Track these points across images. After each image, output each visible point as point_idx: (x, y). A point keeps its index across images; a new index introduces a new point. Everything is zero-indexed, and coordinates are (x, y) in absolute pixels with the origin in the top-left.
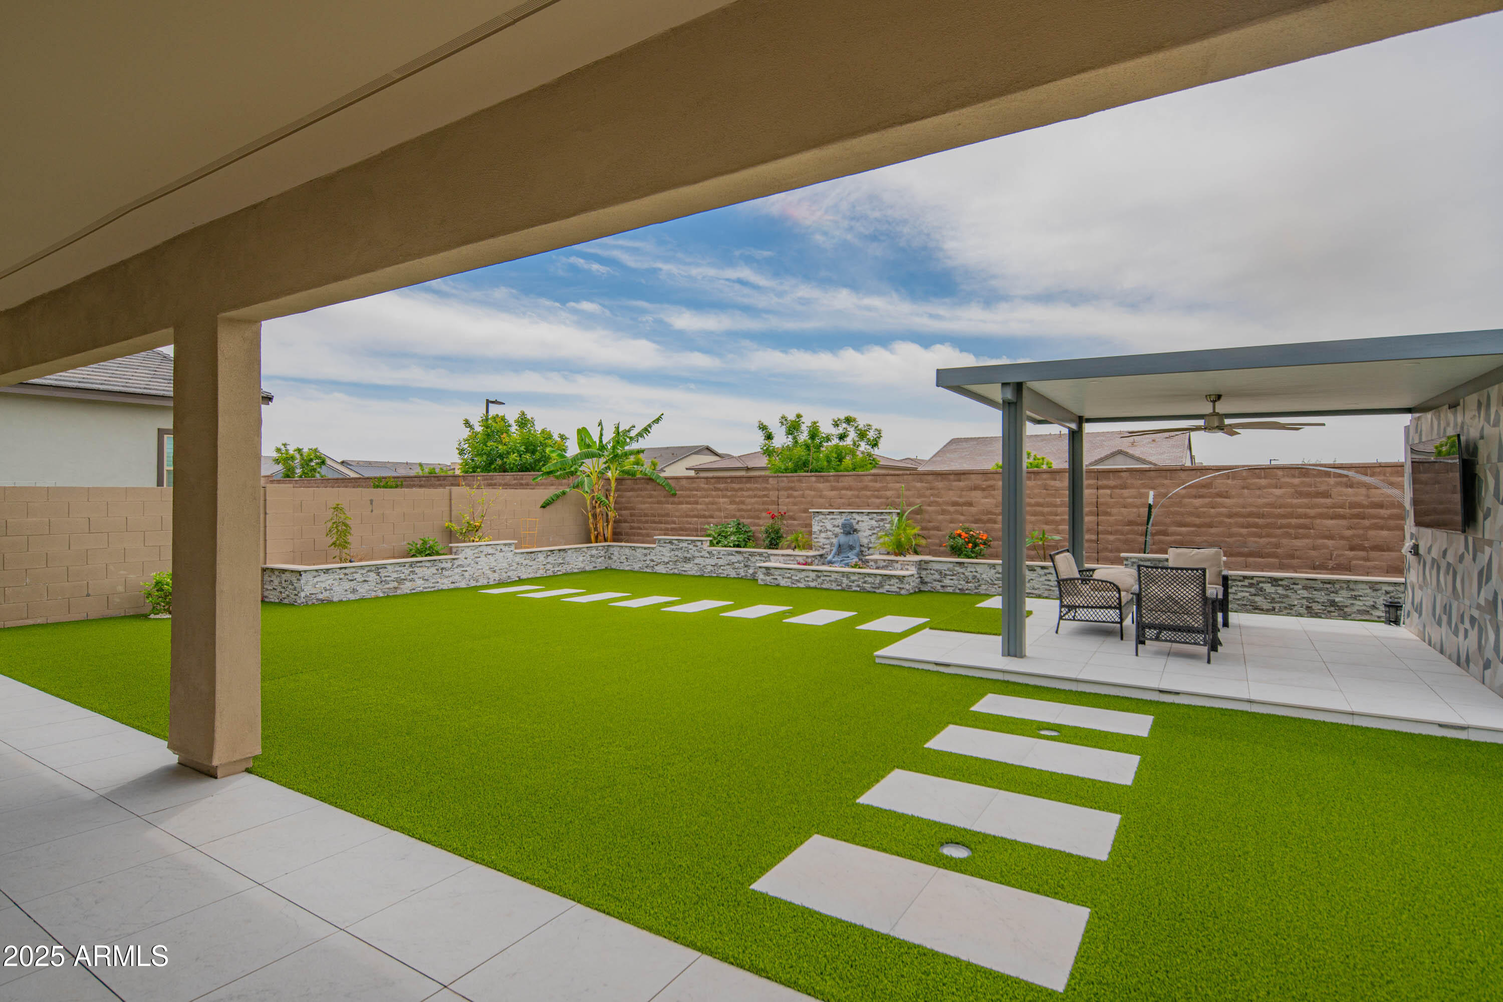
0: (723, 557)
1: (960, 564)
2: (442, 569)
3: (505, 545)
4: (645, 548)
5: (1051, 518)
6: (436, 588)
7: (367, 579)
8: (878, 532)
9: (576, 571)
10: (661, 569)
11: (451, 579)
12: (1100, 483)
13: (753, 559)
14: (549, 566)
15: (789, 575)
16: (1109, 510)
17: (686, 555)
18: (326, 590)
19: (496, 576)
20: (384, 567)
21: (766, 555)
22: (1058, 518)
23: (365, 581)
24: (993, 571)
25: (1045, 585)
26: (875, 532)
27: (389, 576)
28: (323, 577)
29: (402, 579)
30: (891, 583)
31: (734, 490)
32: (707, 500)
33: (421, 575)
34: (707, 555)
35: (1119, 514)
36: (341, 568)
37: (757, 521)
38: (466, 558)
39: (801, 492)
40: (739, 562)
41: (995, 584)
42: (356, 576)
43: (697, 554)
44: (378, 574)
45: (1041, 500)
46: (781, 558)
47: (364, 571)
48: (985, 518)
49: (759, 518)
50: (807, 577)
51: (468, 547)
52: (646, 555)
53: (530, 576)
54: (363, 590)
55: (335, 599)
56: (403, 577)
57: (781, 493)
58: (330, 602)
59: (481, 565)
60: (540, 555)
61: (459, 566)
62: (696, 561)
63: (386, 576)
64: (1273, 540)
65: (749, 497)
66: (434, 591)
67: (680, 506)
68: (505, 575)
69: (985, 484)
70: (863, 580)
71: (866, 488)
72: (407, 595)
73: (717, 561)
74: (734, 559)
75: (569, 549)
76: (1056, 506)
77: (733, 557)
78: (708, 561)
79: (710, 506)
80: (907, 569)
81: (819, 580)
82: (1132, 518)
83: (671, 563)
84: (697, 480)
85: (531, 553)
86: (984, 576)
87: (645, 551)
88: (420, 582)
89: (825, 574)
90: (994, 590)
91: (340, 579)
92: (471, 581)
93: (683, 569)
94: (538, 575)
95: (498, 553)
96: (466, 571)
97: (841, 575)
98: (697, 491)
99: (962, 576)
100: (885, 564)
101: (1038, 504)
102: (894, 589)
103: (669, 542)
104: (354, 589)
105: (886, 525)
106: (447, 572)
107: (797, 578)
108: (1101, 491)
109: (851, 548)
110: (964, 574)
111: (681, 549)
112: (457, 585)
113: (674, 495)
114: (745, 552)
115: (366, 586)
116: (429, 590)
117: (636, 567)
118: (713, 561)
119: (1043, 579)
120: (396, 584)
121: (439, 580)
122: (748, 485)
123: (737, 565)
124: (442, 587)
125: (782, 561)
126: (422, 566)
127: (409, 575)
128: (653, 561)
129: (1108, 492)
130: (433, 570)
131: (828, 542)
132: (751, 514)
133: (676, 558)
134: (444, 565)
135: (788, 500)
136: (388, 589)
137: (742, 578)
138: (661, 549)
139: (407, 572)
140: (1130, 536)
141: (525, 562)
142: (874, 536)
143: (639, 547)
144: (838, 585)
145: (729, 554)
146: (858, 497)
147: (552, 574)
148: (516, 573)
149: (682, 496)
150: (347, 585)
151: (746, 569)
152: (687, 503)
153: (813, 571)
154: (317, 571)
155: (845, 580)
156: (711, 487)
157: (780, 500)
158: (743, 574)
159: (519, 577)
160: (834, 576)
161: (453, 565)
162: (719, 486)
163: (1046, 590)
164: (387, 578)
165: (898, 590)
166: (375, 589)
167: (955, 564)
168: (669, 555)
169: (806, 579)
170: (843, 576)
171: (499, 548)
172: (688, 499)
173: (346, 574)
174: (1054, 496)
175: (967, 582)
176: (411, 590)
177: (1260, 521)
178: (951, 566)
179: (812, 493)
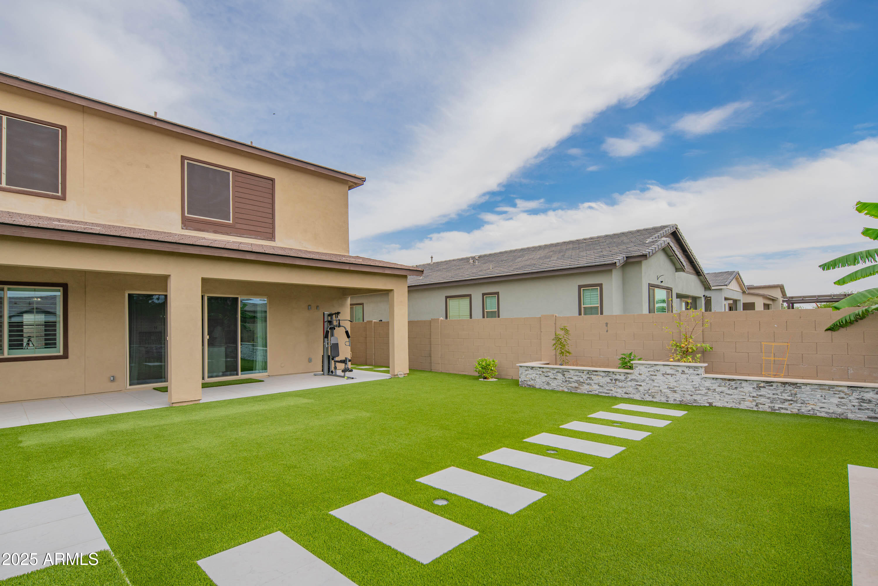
2: (616, 380)
3: (689, 367)
6: (610, 395)
7: (556, 377)
9: (823, 415)
11: (624, 390)
14: (762, 400)
18: (532, 380)
19: (678, 397)
20: (568, 371)
23: (555, 378)
27: (571, 378)
28: (530, 371)
29: (581, 382)
33: (596, 382)
38: (640, 374)
42: (549, 374)
44: (564, 375)
47: (555, 372)
51: (643, 364)
53: (729, 406)
54: (554, 384)
55: (537, 387)
56: (582, 381)
58: (534, 387)
59: (658, 383)
60: (744, 384)
61: (631, 380)
63: (569, 378)
66: (609, 397)
68: (689, 398)
72: (584, 394)
75: (806, 384)
85: (729, 380)
88: (596, 387)
91: (540, 375)
92: (647, 395)
94: (742, 407)
95: (679, 375)
96: (641, 386)
104: (548, 383)
106: (620, 383)
112: (631, 396)
115: (555, 381)
116: (604, 395)
120: (576, 385)
121: (613, 389)
124: (615, 394)
126: (597, 375)
127: (587, 380)
130: (608, 379)
134: (618, 377)
136: (571, 387)
139: (585, 377)
141: (719, 389)
147: (769, 410)
148: (707, 398)
150: (544, 379)
154: (527, 367)
159: (711, 404)
161: (626, 378)
164: (570, 380)
166: (562, 385)
171: (680, 369)
173: (543, 372)
176: (588, 392)
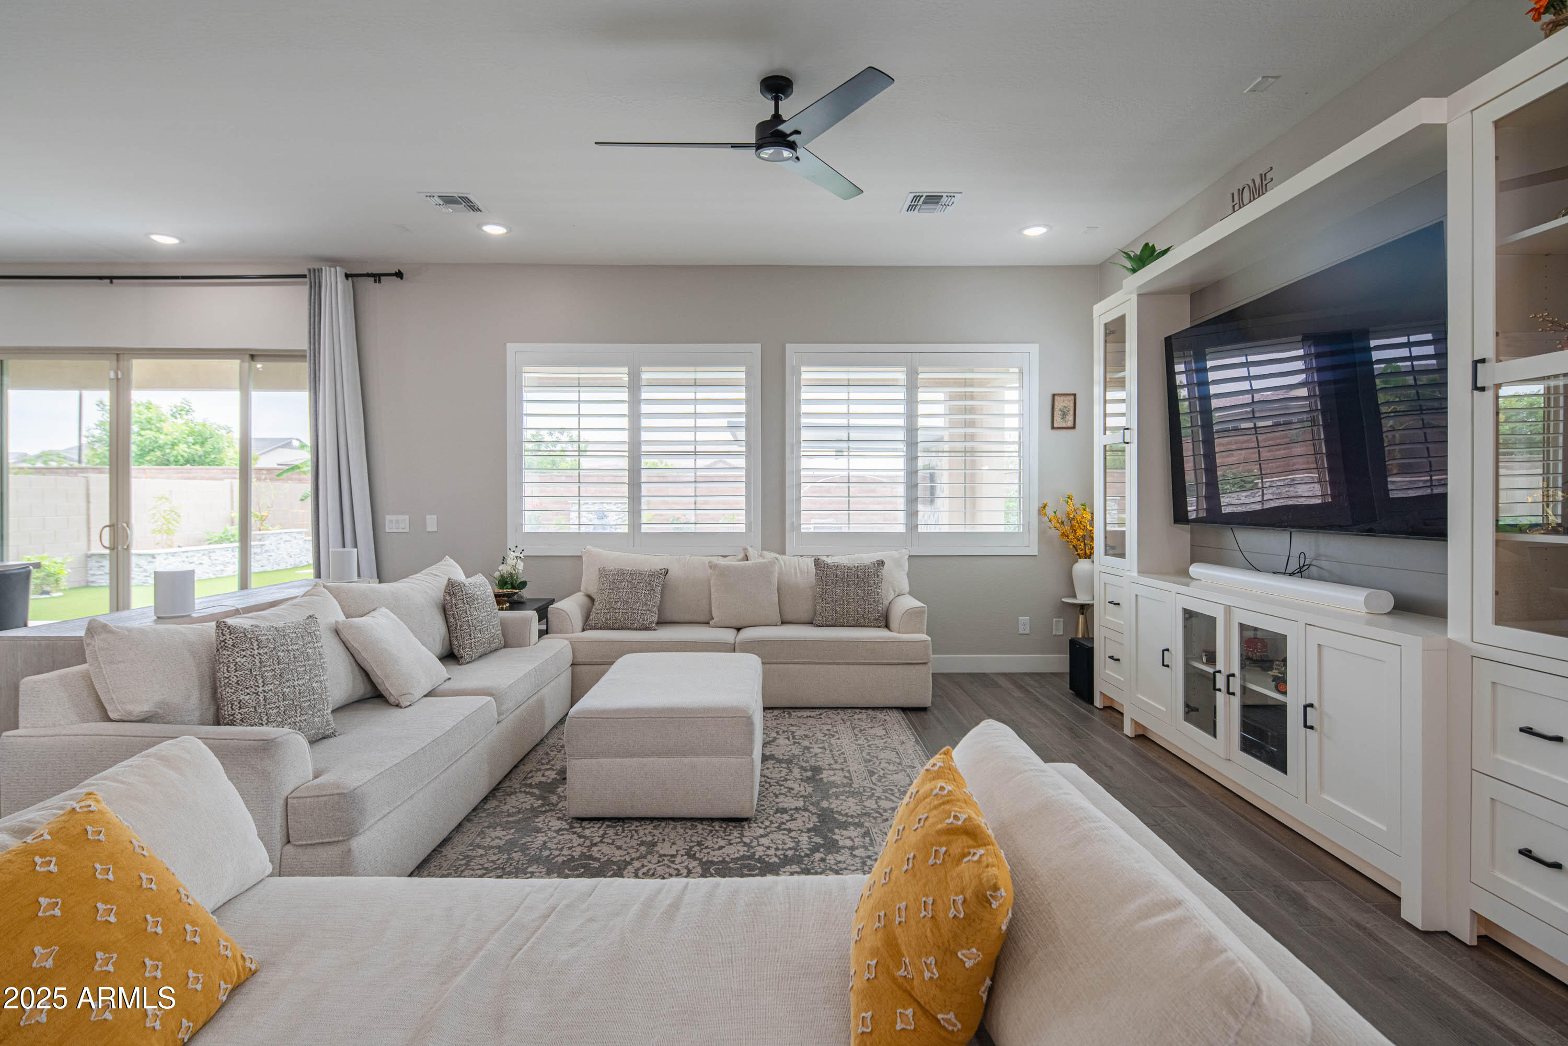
3: (298, 533)
23: (201, 564)
36: (184, 552)
59: (281, 551)
68: (298, 560)
95: (293, 540)
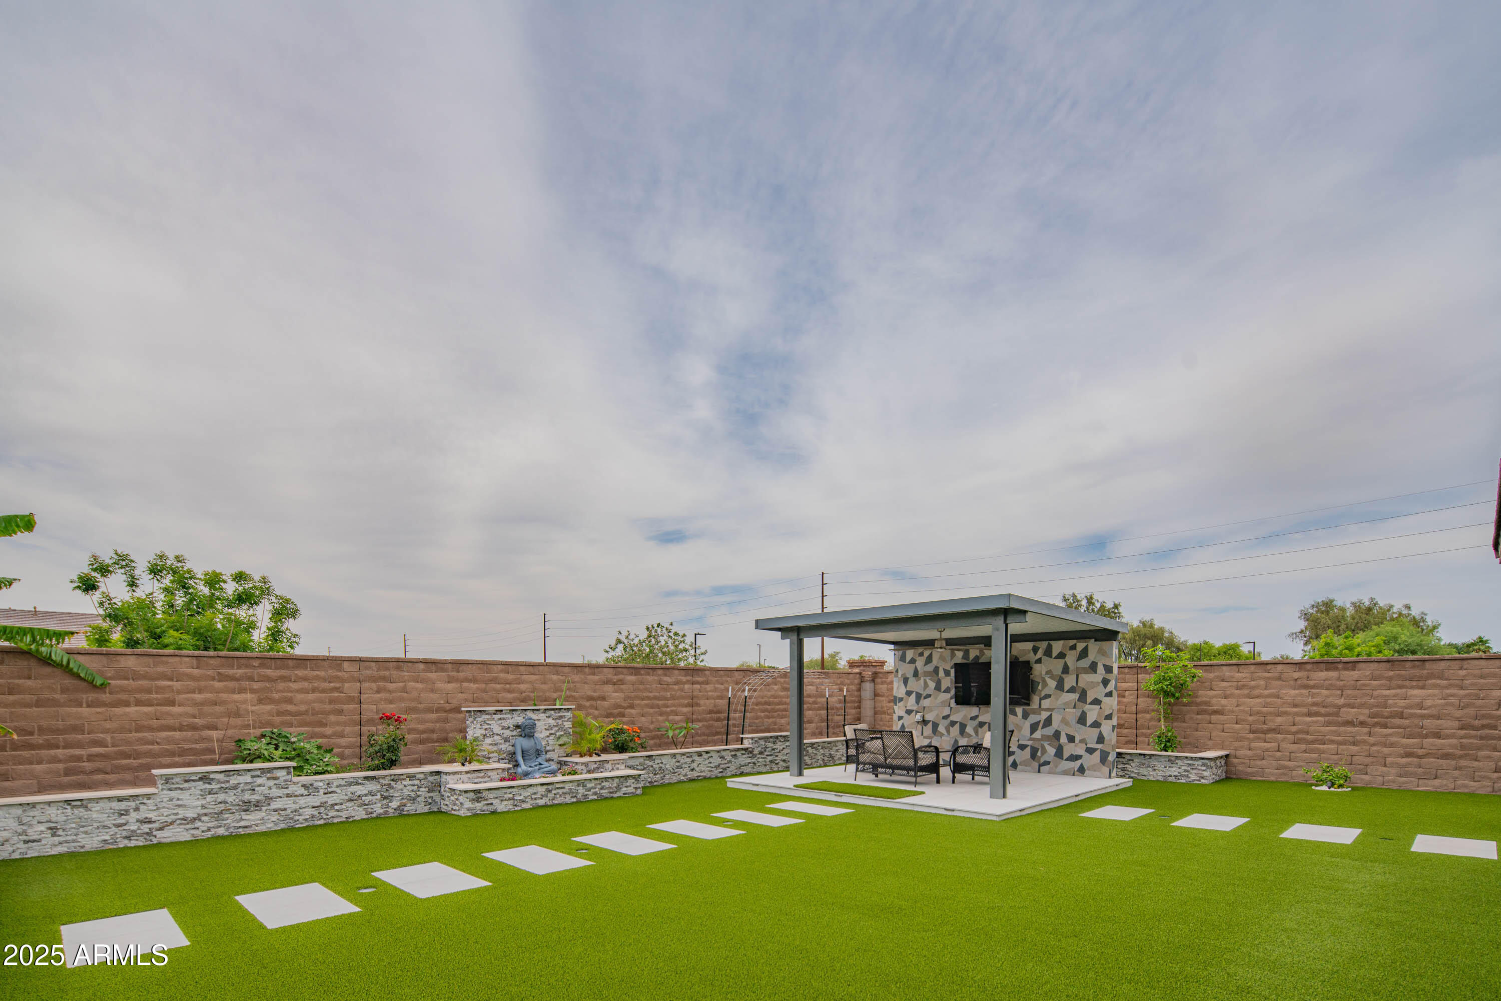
0: (338, 790)
1: (649, 757)
4: (120, 799)
5: (664, 709)
8: (557, 731)
10: (180, 834)
12: (694, 679)
13: (399, 786)
15: (511, 796)
16: (699, 702)
17: (247, 797)
21: (422, 776)
22: (668, 709)
24: (674, 760)
25: (708, 767)
26: (553, 732)
30: (628, 784)
31: (269, 679)
32: (198, 697)
34: (303, 791)
35: (706, 704)
37: (317, 729)
39: (401, 685)
40: (371, 793)
41: (675, 773)
43: (275, 792)
45: (657, 694)
46: (465, 777)
48: (616, 711)
49: (325, 725)
50: (535, 794)
52: (124, 813)
57: (366, 685)
62: (275, 805)
64: (774, 720)
65: (306, 691)
67: (118, 711)
69: (615, 678)
70: (599, 786)
71: (495, 680)
73: (325, 798)
74: (360, 790)
76: (666, 699)
77: (360, 787)
78: (302, 801)
79: (206, 708)
80: (618, 769)
81: (551, 795)
82: (711, 707)
83: (204, 818)
84: (171, 660)
86: (667, 766)
87: (123, 805)
89: (558, 786)
90: (675, 778)
93: (243, 824)
97: (576, 784)
98: (171, 679)
99: (651, 769)
100: (596, 766)
101: (655, 698)
102: (631, 790)
103: (201, 779)
105: (565, 723)
107: (522, 797)
108: (695, 686)
109: (538, 753)
110: (652, 766)
111: (235, 787)
113: (102, 687)
114: (384, 777)
117: (91, 842)
118: (315, 800)
119: (707, 762)
122: (300, 673)
123: (367, 799)
125: (466, 780)
128: (150, 822)
129: (698, 686)
131: (495, 748)
132: (308, 718)
133: (222, 806)
135: (378, 695)
137: (378, 817)
138: (173, 794)
140: (711, 722)
142: (552, 737)
143: (98, 800)
144: (572, 797)
145: (350, 784)
146: (485, 691)
149: (123, 690)
151: (385, 802)
152: (139, 703)
153: (542, 785)
155: (581, 790)
156: (210, 672)
157: (363, 697)
158: (381, 811)
160: (568, 786)
162: (231, 672)
163: (709, 771)
165: (634, 790)
167: (645, 758)
168: (199, 803)
169: (534, 796)
170: (578, 785)
172: (144, 696)
174: (666, 690)
175: (655, 774)
177: (769, 707)
178: (642, 760)
179: (420, 686)
